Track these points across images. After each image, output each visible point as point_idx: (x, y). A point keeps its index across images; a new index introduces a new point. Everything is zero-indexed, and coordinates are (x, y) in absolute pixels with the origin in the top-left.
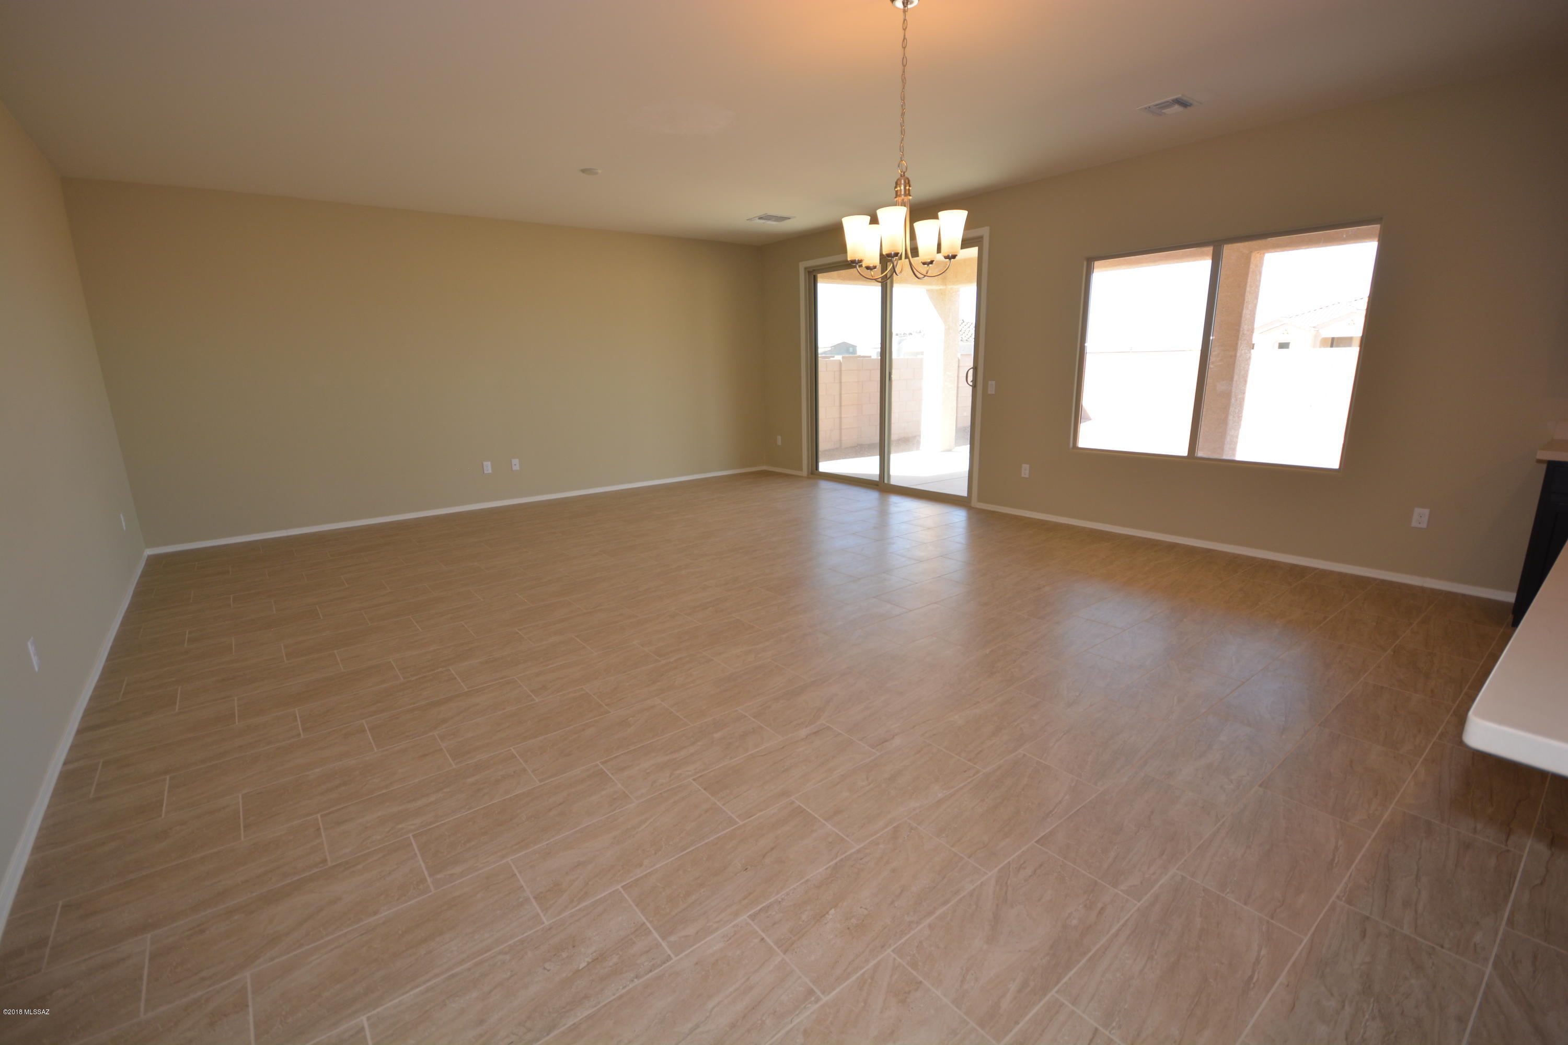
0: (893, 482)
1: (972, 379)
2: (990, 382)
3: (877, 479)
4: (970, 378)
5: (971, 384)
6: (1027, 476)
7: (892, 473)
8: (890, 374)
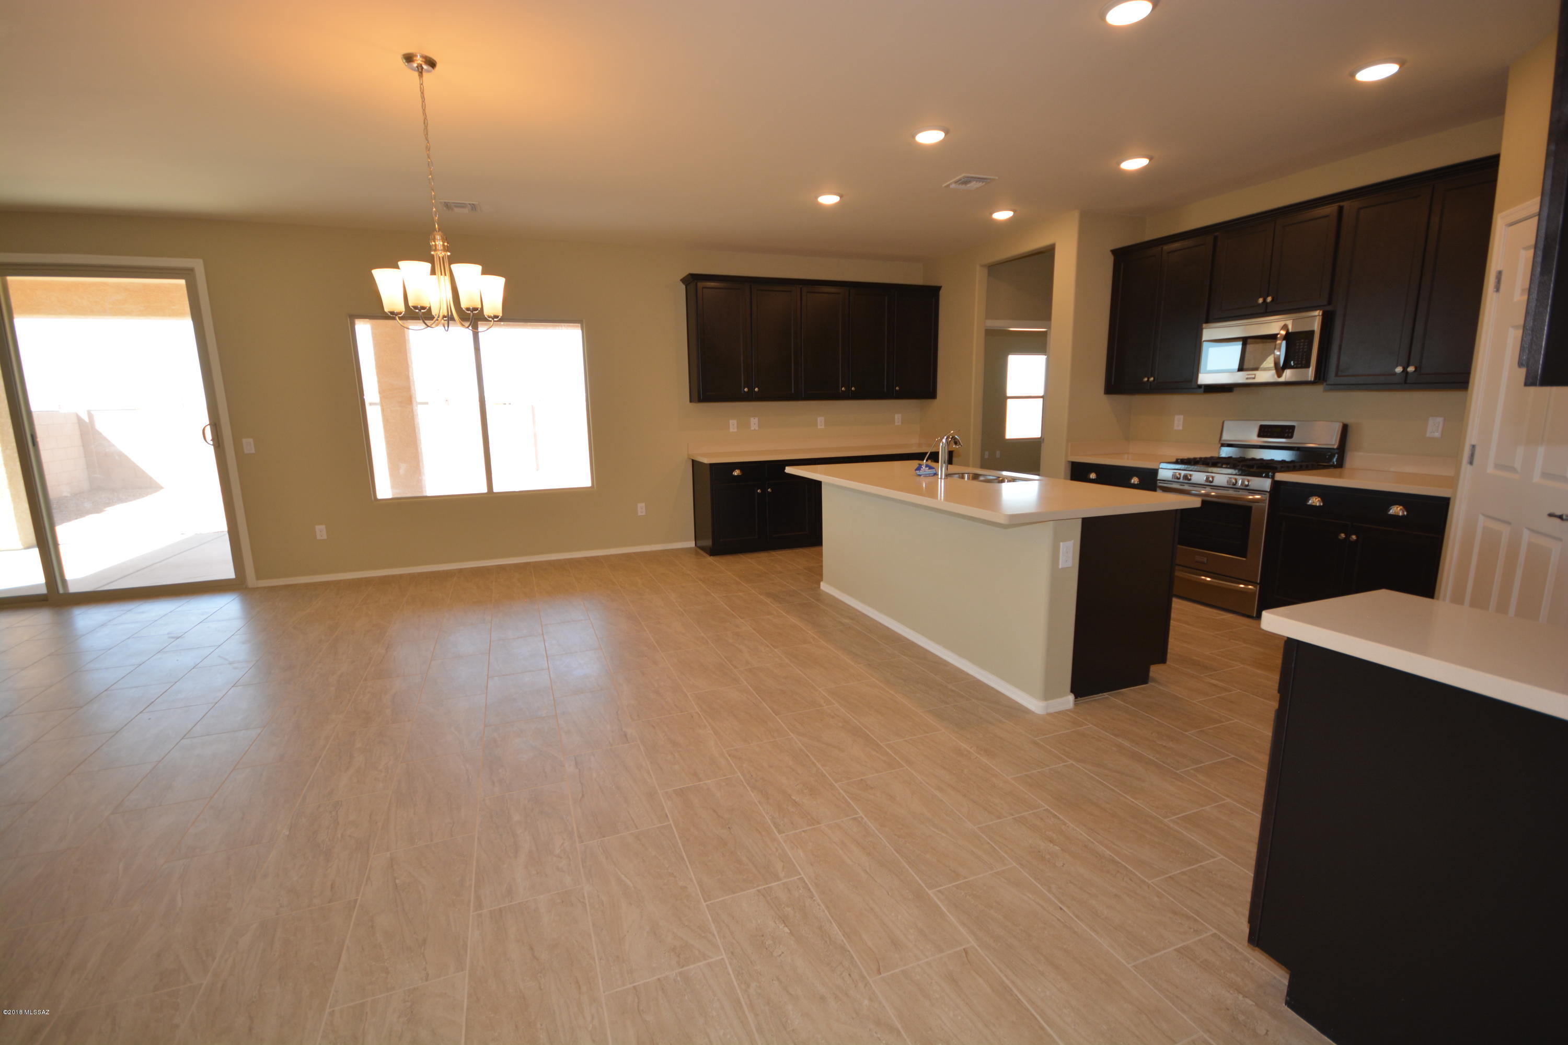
0: (73, 589)
1: (211, 438)
2: (244, 440)
3: (44, 591)
4: (209, 436)
5: (211, 443)
6: (325, 537)
7: (69, 576)
8: (34, 437)
